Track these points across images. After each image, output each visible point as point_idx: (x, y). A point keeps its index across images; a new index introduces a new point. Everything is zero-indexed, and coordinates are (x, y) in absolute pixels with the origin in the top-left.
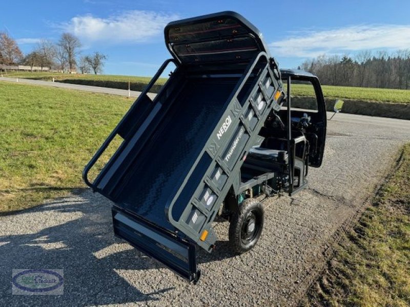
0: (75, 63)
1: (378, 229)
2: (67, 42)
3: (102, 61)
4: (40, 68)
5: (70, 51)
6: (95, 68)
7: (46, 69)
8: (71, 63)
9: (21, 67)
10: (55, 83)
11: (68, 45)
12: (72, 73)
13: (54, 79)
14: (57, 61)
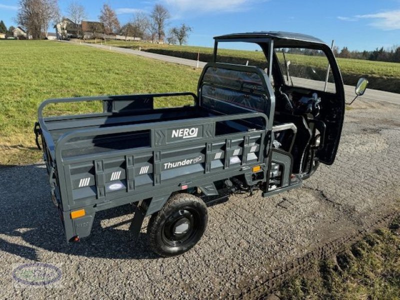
0: (164, 35)
1: (372, 264)
2: (158, 14)
3: (187, 33)
4: (133, 38)
5: (160, 23)
6: (180, 40)
7: (138, 39)
8: (159, 34)
9: (118, 37)
10: (142, 52)
11: (159, 17)
12: (160, 43)
13: (140, 48)
14: (148, 32)
